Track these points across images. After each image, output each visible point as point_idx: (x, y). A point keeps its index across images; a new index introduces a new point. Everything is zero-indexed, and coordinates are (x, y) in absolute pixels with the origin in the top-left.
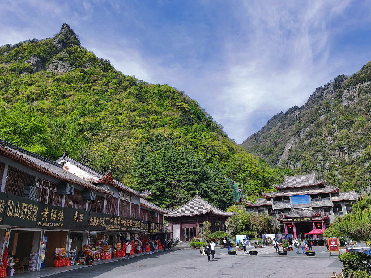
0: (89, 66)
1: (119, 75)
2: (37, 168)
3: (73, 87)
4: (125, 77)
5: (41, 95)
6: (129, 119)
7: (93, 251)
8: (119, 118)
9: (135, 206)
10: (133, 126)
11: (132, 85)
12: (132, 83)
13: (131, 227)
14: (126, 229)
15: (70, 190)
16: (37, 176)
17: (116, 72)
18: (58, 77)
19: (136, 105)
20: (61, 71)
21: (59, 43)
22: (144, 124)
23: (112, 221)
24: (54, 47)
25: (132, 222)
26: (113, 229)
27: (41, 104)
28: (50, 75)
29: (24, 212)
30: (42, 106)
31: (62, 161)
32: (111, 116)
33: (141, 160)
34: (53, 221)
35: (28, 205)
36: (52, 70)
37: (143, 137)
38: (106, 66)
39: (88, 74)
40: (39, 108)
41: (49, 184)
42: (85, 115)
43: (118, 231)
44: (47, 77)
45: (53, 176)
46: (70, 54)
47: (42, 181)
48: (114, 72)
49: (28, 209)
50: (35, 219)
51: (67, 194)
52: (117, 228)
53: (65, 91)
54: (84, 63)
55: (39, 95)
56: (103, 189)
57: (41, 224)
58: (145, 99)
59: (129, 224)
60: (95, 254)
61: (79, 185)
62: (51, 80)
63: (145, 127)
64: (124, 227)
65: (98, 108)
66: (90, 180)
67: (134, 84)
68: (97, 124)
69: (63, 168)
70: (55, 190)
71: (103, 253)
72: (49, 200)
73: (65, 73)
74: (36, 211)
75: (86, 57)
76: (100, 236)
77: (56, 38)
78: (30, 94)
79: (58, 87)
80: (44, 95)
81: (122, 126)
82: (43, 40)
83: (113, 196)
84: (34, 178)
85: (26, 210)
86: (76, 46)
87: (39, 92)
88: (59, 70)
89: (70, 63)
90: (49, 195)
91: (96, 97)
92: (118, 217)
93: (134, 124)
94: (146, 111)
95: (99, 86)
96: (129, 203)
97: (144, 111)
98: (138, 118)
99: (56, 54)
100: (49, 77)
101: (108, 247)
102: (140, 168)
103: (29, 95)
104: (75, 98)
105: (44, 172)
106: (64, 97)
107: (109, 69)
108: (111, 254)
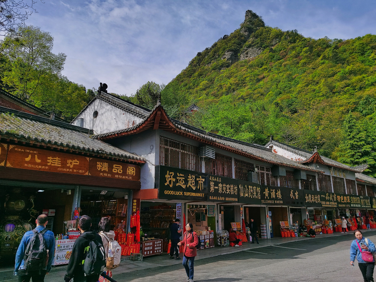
0: (277, 43)
1: (308, 42)
2: (254, 157)
3: (265, 69)
4: (315, 42)
5: (239, 84)
6: (328, 86)
7: (314, 225)
8: (317, 88)
9: (350, 182)
10: (334, 93)
11: (325, 48)
12: (325, 46)
13: (350, 204)
14: (344, 205)
15: (282, 172)
16: (255, 163)
17: (305, 39)
18: (251, 63)
19: (334, 69)
20: (251, 57)
21: (245, 31)
22: (347, 88)
23: (327, 198)
24: (242, 36)
25: (350, 198)
26: (330, 206)
27: (241, 92)
28: (243, 64)
29: (251, 193)
30: (242, 94)
31: (270, 145)
32: (307, 88)
33: (351, 130)
34: (273, 199)
35: (253, 187)
36: (243, 58)
37: (349, 103)
38: (294, 37)
39: (277, 52)
40: (240, 96)
41: (264, 168)
42: (280, 93)
43: (335, 208)
44: (241, 66)
45: (267, 162)
46: (257, 38)
47: (258, 166)
48: (303, 41)
49: (253, 190)
50: (260, 198)
51: (281, 176)
52: (334, 205)
53: (258, 75)
54: (271, 42)
55: (238, 85)
56: (313, 168)
57: (265, 202)
58: (344, 59)
59: (347, 201)
60: (316, 228)
61: (289, 167)
62: (245, 68)
63: (349, 91)
64: (341, 203)
65: (293, 83)
66: (298, 161)
67: (328, 46)
68: (294, 99)
69: (271, 152)
70: (270, 173)
71: (324, 227)
72: (267, 182)
73: (256, 58)
74: (259, 191)
75: (272, 35)
76: (318, 212)
77: (242, 28)
78: (231, 85)
79: (251, 73)
80: (241, 84)
81: (322, 96)
82: (232, 33)
83: (324, 174)
84: (253, 165)
85: (252, 191)
86: (261, 28)
87: (237, 81)
88: (250, 56)
89: (259, 47)
90: (267, 177)
91: (288, 72)
92: (333, 194)
93: (335, 90)
94: (347, 73)
95: (289, 60)
96: (343, 179)
97: (344, 74)
98: (338, 84)
99: (245, 42)
100: (243, 66)
101: (327, 222)
102: (350, 139)
103: (230, 87)
104: (269, 79)
105: (260, 159)
106: (259, 80)
107: (297, 38)
108: (332, 229)
